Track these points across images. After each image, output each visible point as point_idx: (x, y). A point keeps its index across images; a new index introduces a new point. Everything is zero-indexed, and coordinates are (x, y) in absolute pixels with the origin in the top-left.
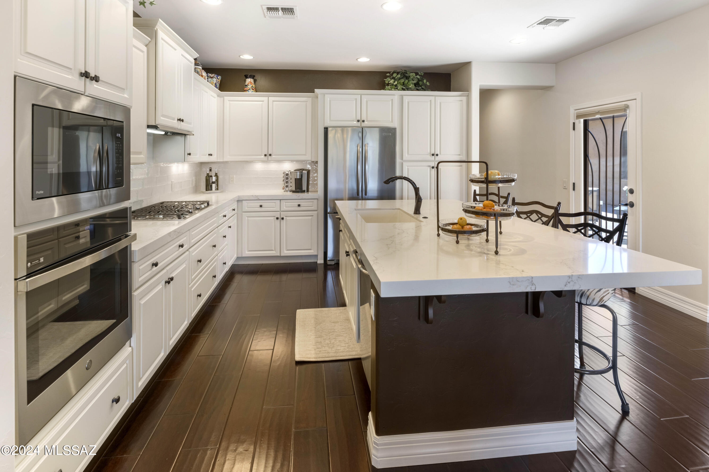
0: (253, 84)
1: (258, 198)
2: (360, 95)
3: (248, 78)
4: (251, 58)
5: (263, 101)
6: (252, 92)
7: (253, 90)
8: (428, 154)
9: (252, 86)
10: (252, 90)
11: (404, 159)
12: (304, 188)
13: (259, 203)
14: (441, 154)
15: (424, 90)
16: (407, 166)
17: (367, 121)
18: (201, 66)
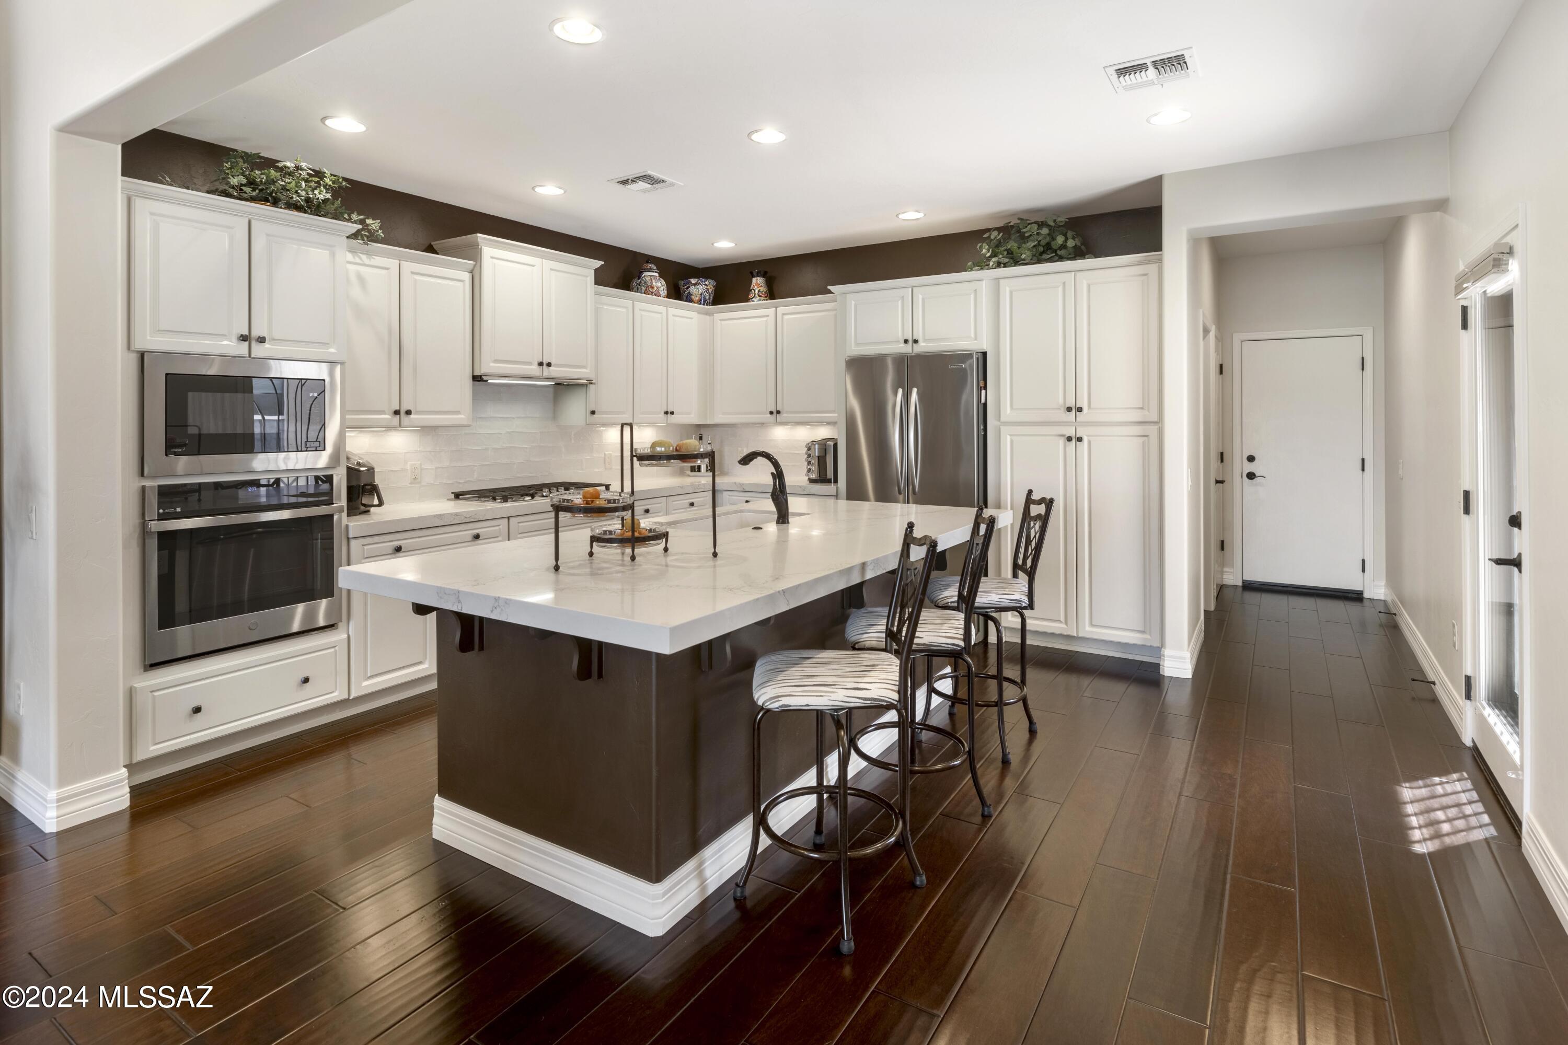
0: (761, 286)
1: (743, 489)
2: (910, 289)
3: (755, 277)
4: (732, 245)
5: (768, 316)
6: (760, 300)
7: (761, 296)
8: (1059, 409)
9: (759, 290)
10: (758, 298)
11: (1003, 419)
12: (830, 474)
13: (745, 497)
14: (1092, 407)
15: (1061, 259)
16: (1010, 435)
17: (925, 340)
18: (656, 272)
